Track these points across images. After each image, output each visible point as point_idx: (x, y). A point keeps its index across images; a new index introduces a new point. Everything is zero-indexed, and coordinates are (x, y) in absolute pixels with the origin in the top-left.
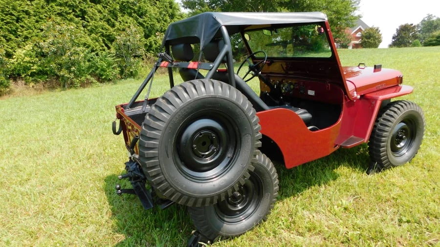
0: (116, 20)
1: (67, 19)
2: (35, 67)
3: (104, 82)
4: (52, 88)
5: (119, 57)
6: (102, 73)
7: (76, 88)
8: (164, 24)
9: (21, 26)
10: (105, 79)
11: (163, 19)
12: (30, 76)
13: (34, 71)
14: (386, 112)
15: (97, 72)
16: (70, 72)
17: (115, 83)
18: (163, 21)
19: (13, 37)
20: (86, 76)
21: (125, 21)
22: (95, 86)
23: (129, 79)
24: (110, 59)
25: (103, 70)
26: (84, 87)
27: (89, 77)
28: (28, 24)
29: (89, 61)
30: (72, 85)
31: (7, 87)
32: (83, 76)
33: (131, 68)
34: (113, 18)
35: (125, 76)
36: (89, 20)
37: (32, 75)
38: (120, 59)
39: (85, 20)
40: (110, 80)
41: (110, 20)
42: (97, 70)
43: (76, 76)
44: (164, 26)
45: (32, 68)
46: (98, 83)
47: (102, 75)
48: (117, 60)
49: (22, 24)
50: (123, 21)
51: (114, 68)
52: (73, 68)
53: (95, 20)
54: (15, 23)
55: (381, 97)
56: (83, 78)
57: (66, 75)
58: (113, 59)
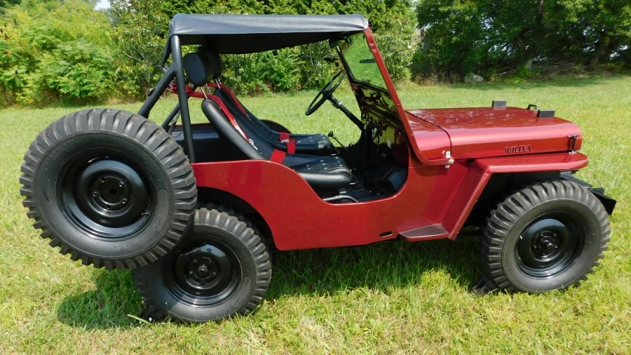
0: (310, 6)
1: (246, 3)
3: (279, 92)
5: (304, 59)
6: (278, 79)
7: (243, 95)
8: (376, 15)
9: (192, 10)
10: (281, 87)
11: (376, 7)
14: (513, 196)
15: (272, 77)
16: (237, 74)
17: (292, 95)
18: (375, 10)
20: (256, 81)
21: (320, 8)
22: (266, 95)
23: (312, 91)
24: (292, 62)
25: (281, 76)
26: (253, 96)
27: (260, 83)
28: (200, 9)
29: (264, 61)
30: (238, 91)
32: (252, 80)
33: (316, 76)
34: (305, 4)
35: (308, 86)
36: (274, 5)
38: (304, 62)
39: (268, 5)
40: (286, 90)
41: (301, 5)
42: (272, 74)
43: (244, 80)
44: (375, 18)
46: (270, 93)
47: (278, 82)
48: (300, 62)
49: (193, 8)
50: (318, 8)
51: (294, 74)
52: (241, 70)
53: (281, 5)
54: (186, 7)
55: (494, 168)
56: (252, 84)
57: (231, 78)
58: (295, 62)
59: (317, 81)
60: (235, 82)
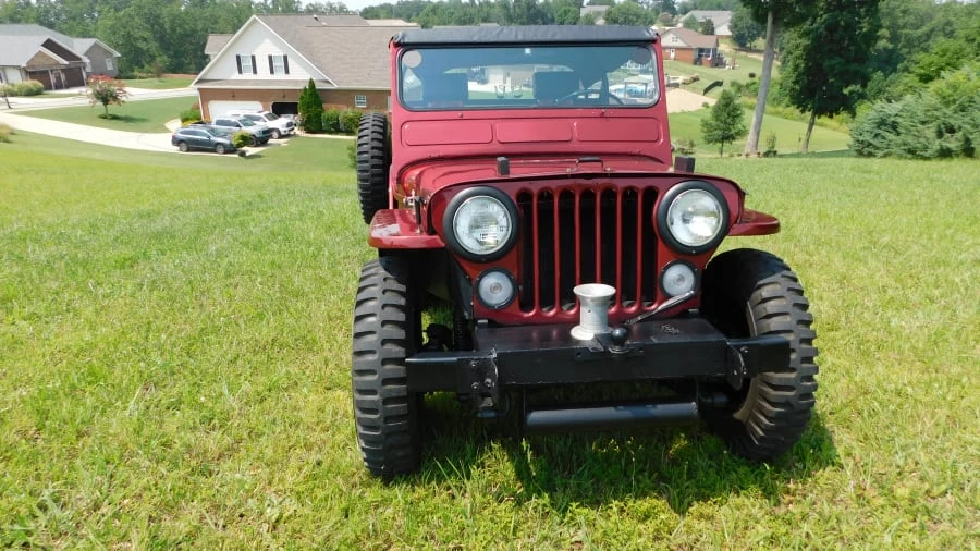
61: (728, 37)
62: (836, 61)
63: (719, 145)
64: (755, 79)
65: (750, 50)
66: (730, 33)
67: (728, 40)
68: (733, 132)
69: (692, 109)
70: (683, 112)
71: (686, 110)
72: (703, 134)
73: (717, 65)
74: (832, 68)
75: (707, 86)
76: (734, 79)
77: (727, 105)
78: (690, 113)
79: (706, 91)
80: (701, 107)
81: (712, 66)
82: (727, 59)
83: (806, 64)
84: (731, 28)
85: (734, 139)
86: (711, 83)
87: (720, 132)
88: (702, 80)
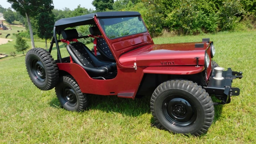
2: (175, 23)
3: (208, 33)
4: (179, 34)
7: (191, 35)
10: (209, 31)
12: (172, 27)
13: (174, 24)
15: (206, 26)
16: (189, 26)
17: (214, 34)
19: (169, 7)
20: (197, 29)
22: (201, 34)
23: (225, 32)
24: (216, 18)
25: (210, 25)
27: (199, 29)
29: (202, 19)
30: (189, 34)
31: (160, 32)
32: (195, 28)
33: (228, 24)
35: (223, 29)
37: (174, 27)
38: (223, 18)
40: (211, 32)
43: (192, 28)
45: (174, 23)
46: (203, 33)
47: (208, 28)
48: (221, 18)
51: (216, 24)
52: (191, 24)
56: (195, 30)
57: (185, 28)
58: (218, 18)
59: (228, 27)
60: (187, 29)
61: (5, 21)
62: (47, 25)
63: (22, 52)
64: (20, 32)
65: (13, 24)
66: (5, 20)
67: (5, 22)
68: (25, 47)
69: (5, 43)
70: (3, 45)
71: (3, 44)
72: (16, 50)
73: (5, 29)
74: (47, 27)
75: (6, 36)
76: (13, 33)
77: (20, 40)
78: (5, 44)
79: (6, 37)
80: (7, 42)
81: (4, 30)
82: (8, 27)
83: (39, 26)
84: (4, 18)
85: (26, 49)
86: (7, 35)
87: (21, 48)
88: (3, 34)
